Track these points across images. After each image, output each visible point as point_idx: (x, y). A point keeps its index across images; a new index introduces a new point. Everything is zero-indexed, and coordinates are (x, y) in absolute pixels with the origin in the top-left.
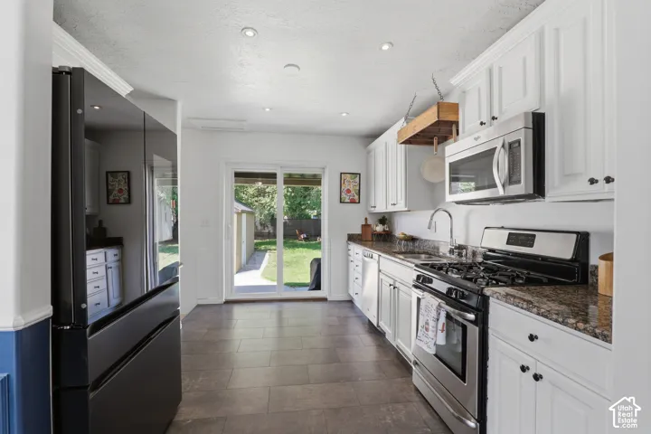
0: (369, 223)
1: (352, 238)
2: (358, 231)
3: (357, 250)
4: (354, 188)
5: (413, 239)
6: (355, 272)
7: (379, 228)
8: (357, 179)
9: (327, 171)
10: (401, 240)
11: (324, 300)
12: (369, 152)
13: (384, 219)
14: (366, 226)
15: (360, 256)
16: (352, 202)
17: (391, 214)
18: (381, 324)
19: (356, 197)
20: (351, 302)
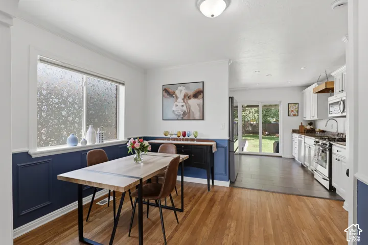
0: (303, 125)
1: (294, 131)
2: (298, 128)
3: (296, 136)
4: (295, 110)
5: (323, 132)
6: (296, 145)
7: (308, 127)
8: (297, 106)
9: (282, 103)
10: (318, 132)
11: (281, 157)
12: (303, 93)
13: (311, 123)
14: (301, 126)
15: (298, 138)
16: (295, 115)
17: (314, 121)
18: (305, 163)
19: (297, 114)
20: (294, 159)
